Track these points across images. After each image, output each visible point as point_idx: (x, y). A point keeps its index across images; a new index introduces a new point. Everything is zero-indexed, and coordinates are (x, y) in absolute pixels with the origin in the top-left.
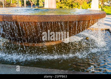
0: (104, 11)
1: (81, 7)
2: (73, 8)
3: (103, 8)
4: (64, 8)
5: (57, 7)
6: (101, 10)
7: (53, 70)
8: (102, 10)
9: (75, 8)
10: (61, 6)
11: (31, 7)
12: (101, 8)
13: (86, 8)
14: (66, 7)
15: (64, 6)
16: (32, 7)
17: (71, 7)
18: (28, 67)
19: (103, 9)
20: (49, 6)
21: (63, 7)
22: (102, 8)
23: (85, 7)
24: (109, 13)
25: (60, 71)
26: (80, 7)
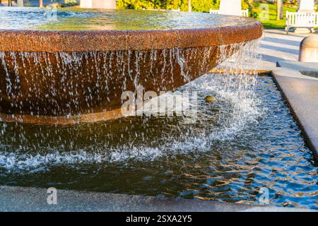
0: (255, 17)
1: (190, 5)
2: (165, 8)
3: (254, 10)
4: (141, 8)
5: (117, 5)
6: (248, 15)
7: (108, 195)
8: (251, 15)
9: (173, 10)
10: (130, 3)
11: (39, 6)
12: (247, 10)
13: (203, 9)
14: (145, 5)
15: (141, 3)
16: (41, 6)
17: (160, 4)
18: (33, 190)
19: (255, 13)
20: (93, 3)
21: (137, 6)
22: (250, 9)
23: (203, 4)
24: (271, 24)
25: (131, 198)
26: (187, 4)
